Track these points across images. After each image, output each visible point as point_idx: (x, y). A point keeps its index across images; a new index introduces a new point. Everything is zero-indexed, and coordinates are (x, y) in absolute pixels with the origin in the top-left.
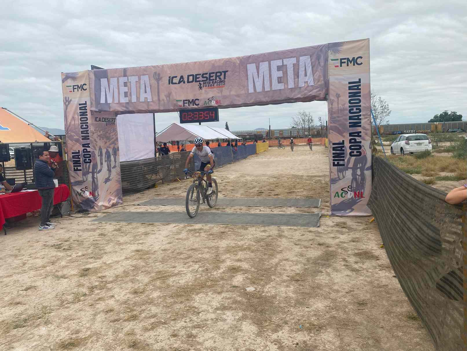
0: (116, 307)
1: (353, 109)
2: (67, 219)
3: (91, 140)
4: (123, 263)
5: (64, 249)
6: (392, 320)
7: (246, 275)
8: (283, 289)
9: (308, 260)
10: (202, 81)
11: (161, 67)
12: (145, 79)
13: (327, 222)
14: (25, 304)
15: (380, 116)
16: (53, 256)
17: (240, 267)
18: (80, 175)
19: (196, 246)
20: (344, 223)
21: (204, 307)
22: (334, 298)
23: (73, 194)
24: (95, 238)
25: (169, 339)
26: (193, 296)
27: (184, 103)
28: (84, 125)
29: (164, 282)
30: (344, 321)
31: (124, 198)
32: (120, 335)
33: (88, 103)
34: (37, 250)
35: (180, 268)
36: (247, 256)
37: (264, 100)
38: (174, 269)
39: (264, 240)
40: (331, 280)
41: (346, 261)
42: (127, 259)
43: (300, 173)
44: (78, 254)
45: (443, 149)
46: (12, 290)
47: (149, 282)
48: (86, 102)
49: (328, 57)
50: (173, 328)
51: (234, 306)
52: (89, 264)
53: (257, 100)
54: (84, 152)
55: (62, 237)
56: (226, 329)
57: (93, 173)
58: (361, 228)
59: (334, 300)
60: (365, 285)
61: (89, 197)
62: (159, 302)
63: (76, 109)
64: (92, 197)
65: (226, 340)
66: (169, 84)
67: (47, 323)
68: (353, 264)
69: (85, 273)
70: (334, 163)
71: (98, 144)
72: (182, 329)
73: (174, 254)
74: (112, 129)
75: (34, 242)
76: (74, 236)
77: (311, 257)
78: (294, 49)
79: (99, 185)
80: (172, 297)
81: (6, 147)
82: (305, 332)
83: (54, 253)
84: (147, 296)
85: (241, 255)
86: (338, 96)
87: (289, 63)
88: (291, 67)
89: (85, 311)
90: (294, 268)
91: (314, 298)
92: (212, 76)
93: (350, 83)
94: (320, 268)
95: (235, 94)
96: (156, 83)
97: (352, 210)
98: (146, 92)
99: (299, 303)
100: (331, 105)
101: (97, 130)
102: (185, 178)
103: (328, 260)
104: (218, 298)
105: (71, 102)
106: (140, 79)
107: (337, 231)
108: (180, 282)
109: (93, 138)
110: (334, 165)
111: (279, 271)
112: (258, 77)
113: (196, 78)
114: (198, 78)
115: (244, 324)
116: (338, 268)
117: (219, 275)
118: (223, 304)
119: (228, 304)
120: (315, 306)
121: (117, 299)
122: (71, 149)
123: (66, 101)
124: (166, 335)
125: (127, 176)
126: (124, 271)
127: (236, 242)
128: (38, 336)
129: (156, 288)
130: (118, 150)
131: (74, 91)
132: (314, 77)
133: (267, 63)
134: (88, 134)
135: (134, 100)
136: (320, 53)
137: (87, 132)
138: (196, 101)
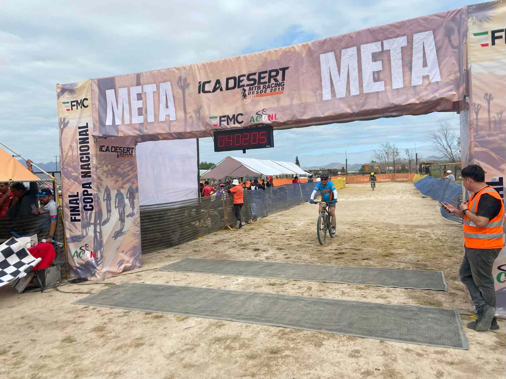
3: (93, 178)
10: (247, 85)
11: (188, 68)
12: (166, 87)
18: (78, 227)
27: (221, 121)
28: (85, 156)
31: (143, 258)
33: (90, 126)
37: (349, 111)
48: (87, 124)
49: (468, 30)
53: (337, 111)
54: (84, 195)
61: (89, 259)
63: (74, 135)
64: (93, 260)
66: (199, 92)
71: (102, 182)
74: (127, 162)
78: (403, 22)
79: (104, 241)
86: (489, 98)
87: (394, 46)
88: (398, 54)
92: (264, 78)
96: (181, 91)
98: (167, 107)
100: (475, 114)
101: (103, 164)
105: (69, 125)
106: (158, 88)
109: (94, 174)
112: (339, 73)
113: (240, 81)
114: (242, 80)
122: (68, 190)
123: (62, 124)
131: (72, 109)
132: (441, 67)
133: (355, 48)
134: (90, 169)
135: (151, 119)
136: (452, 25)
137: (88, 167)
138: (240, 117)
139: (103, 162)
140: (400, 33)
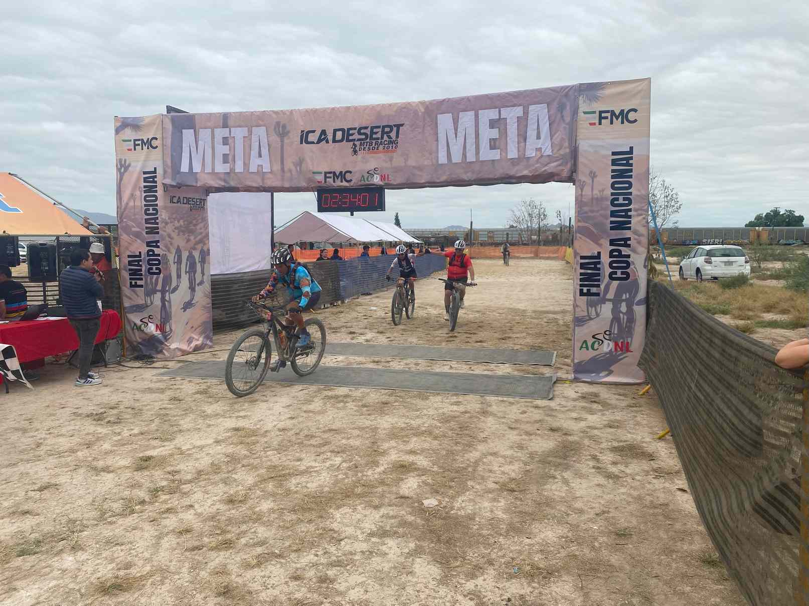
0: (197, 525)
1: (617, 199)
2: (116, 369)
3: (162, 235)
4: (211, 449)
5: (109, 422)
6: (674, 565)
7: (424, 478)
8: (486, 504)
9: (532, 455)
10: (358, 140)
11: (288, 113)
12: (260, 132)
13: (565, 392)
14: (38, 515)
15: (662, 212)
16: (88, 434)
17: (413, 463)
18: (139, 295)
19: (337, 425)
20: (596, 395)
21: (350, 531)
22: (575, 522)
23: (126, 326)
24: (163, 404)
25: (286, 583)
26: (331, 511)
27: (326, 177)
28: (151, 208)
29: (281, 486)
30: (591, 564)
31: (215, 338)
32: (203, 573)
33: (160, 172)
34: (61, 421)
35: (309, 461)
36: (426, 446)
37: (466, 177)
38: (299, 463)
39: (457, 419)
40: (570, 490)
41: (598, 460)
42: (217, 442)
43: (521, 306)
44: (133, 432)
45: (769, 273)
46: (16, 490)
47: (256, 485)
48: (155, 168)
49: (578, 108)
50: (294, 565)
51: (401, 530)
52: (151, 449)
53: (454, 176)
54: (148, 255)
55: (105, 400)
56: (386, 570)
57: (163, 292)
58: (624, 404)
59: (574, 527)
60: (629, 503)
61: (155, 333)
62: (271, 519)
63: (138, 180)
64: (159, 334)
65: (385, 588)
66: (301, 143)
67: (76, 548)
68: (609, 466)
69: (144, 463)
70: (581, 291)
71: (173, 241)
72: (311, 567)
73: (299, 437)
74: (200, 217)
75: (56, 409)
76: (127, 399)
77: (537, 452)
78: (520, 92)
79: (173, 313)
80: (294, 511)
81: (12, 241)
82: (523, 580)
83: (92, 429)
84: (251, 508)
85: (414, 443)
86: (593, 175)
87: (511, 115)
88: (514, 123)
89: (142, 529)
90: (506, 468)
91: (541, 520)
92: (376, 133)
93: (614, 154)
94: (552, 471)
95: (414, 164)
96: (278, 140)
97: (610, 373)
98: (260, 156)
99: (514, 530)
100: (580, 191)
101: (174, 219)
102: (323, 307)
103: (565, 457)
104: (375, 516)
105: (130, 168)
106: (250, 132)
107: (583, 408)
108: (308, 485)
109: (165, 231)
110: (582, 294)
111: (481, 473)
112: (456, 137)
113: (349, 135)
115: (418, 561)
116: (583, 471)
117: (376, 476)
118: (382, 527)
119: (391, 527)
120: (542, 536)
121: (199, 511)
122: (127, 248)
123: (122, 166)
124: (283, 577)
125: (221, 299)
126: (212, 464)
127: (407, 421)
128: (59, 570)
129: (267, 495)
130: (208, 254)
131: (135, 149)
132: (553, 140)
133: (472, 113)
134: (157, 224)
135: (239, 168)
136: (564, 100)
137: (155, 221)
138: (347, 174)
139: (174, 216)
140: (516, 102)
